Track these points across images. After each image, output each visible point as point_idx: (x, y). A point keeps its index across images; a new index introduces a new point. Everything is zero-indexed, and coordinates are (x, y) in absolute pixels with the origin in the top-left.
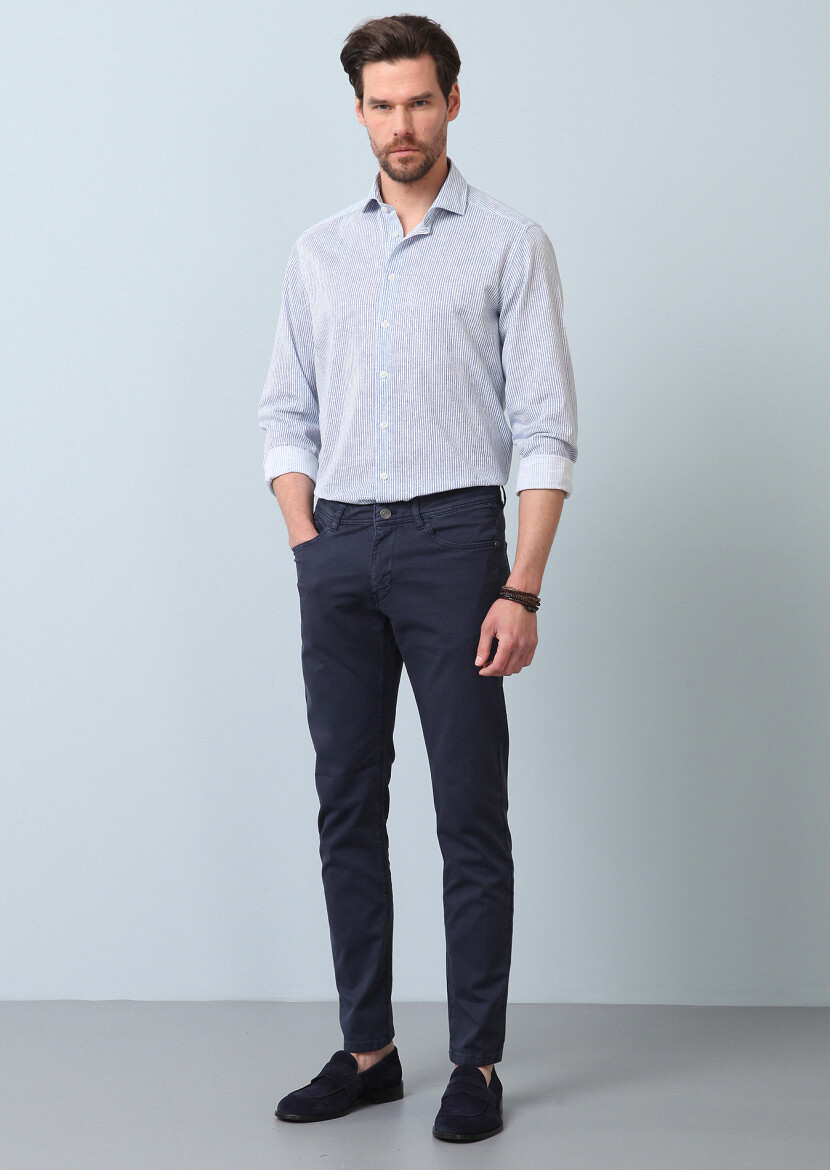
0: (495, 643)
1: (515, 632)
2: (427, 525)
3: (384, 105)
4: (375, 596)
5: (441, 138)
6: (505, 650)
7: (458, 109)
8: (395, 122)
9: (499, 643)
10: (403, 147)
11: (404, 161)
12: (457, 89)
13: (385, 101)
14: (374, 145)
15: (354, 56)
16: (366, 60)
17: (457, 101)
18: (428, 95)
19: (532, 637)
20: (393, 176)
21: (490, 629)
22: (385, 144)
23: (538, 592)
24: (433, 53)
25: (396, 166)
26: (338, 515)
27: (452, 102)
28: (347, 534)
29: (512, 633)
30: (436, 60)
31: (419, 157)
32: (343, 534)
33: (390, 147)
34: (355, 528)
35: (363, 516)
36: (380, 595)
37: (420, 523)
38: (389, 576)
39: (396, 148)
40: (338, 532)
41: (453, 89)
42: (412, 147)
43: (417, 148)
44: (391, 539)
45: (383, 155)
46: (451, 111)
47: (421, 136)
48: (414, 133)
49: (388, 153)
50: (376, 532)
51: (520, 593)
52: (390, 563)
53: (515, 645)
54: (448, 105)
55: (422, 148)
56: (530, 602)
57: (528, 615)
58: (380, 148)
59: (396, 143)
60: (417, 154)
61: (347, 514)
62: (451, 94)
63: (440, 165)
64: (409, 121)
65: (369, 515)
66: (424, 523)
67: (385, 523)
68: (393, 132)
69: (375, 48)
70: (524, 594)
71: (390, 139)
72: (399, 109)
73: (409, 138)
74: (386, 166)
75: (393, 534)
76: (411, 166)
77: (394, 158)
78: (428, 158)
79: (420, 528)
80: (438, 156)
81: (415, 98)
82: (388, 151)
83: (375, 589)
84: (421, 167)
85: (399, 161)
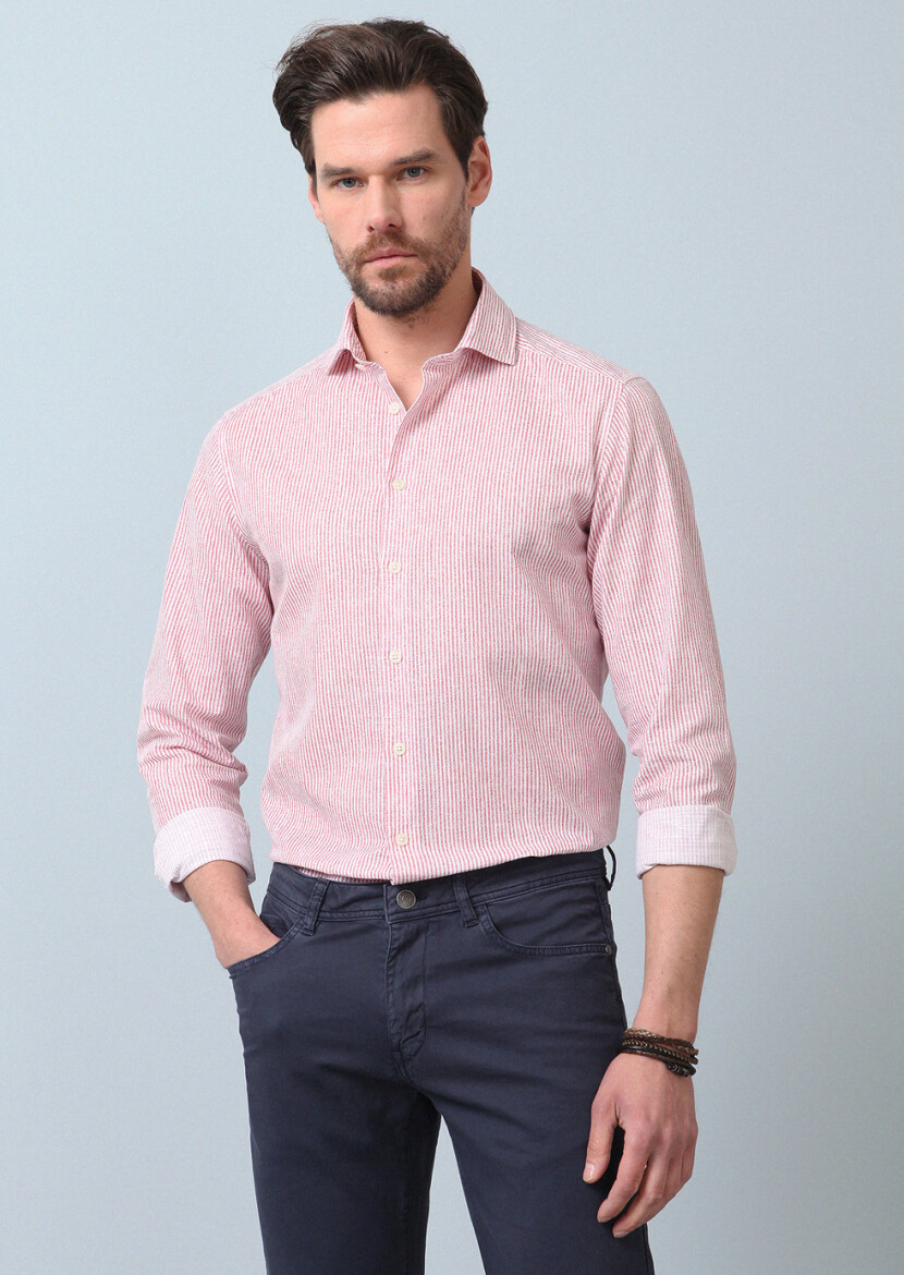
0: (618, 1137)
1: (654, 1114)
2: (483, 918)
3: (350, 179)
4: (397, 1054)
5: (456, 235)
6: (637, 1149)
7: (488, 184)
8: (369, 205)
9: (626, 1138)
10: (385, 249)
11: (389, 275)
12: (484, 149)
13: (348, 171)
14: (338, 251)
15: (296, 94)
16: (315, 99)
17: (485, 171)
18: (427, 156)
19: (687, 1121)
20: (373, 306)
21: (608, 1109)
22: (353, 246)
23: (693, 1036)
24: (432, 81)
25: (376, 285)
26: (315, 903)
27: (474, 175)
28: (335, 938)
29: (648, 1118)
30: (440, 94)
31: (416, 269)
32: (325, 940)
33: (363, 251)
34: (350, 927)
35: (364, 906)
36: (407, 1051)
37: (468, 913)
38: (420, 1014)
39: (373, 253)
40: (317, 936)
41: (476, 147)
42: (401, 249)
43: (412, 251)
44: (418, 947)
45: (353, 266)
46: (475, 188)
47: (418, 230)
48: (403, 225)
49: (361, 263)
50: (393, 934)
51: (661, 1040)
52: (420, 989)
53: (656, 1140)
54: (467, 176)
55: (419, 251)
56: (677, 1057)
57: (678, 1082)
58: (347, 256)
59: (371, 244)
60: (410, 262)
61: (331, 903)
62: (473, 158)
63: (458, 285)
64: (393, 204)
65: (373, 904)
66: (478, 915)
67: (404, 917)
68: (366, 224)
69: (330, 77)
70: (670, 1042)
71: (362, 238)
72: (375, 182)
73: (393, 232)
74: (359, 288)
75: (422, 939)
76: (401, 284)
77: (371, 269)
78: (433, 269)
79: (471, 923)
80: (454, 267)
81: (402, 162)
82: (361, 260)
83: (395, 1041)
84: (421, 284)
85: (381, 275)
